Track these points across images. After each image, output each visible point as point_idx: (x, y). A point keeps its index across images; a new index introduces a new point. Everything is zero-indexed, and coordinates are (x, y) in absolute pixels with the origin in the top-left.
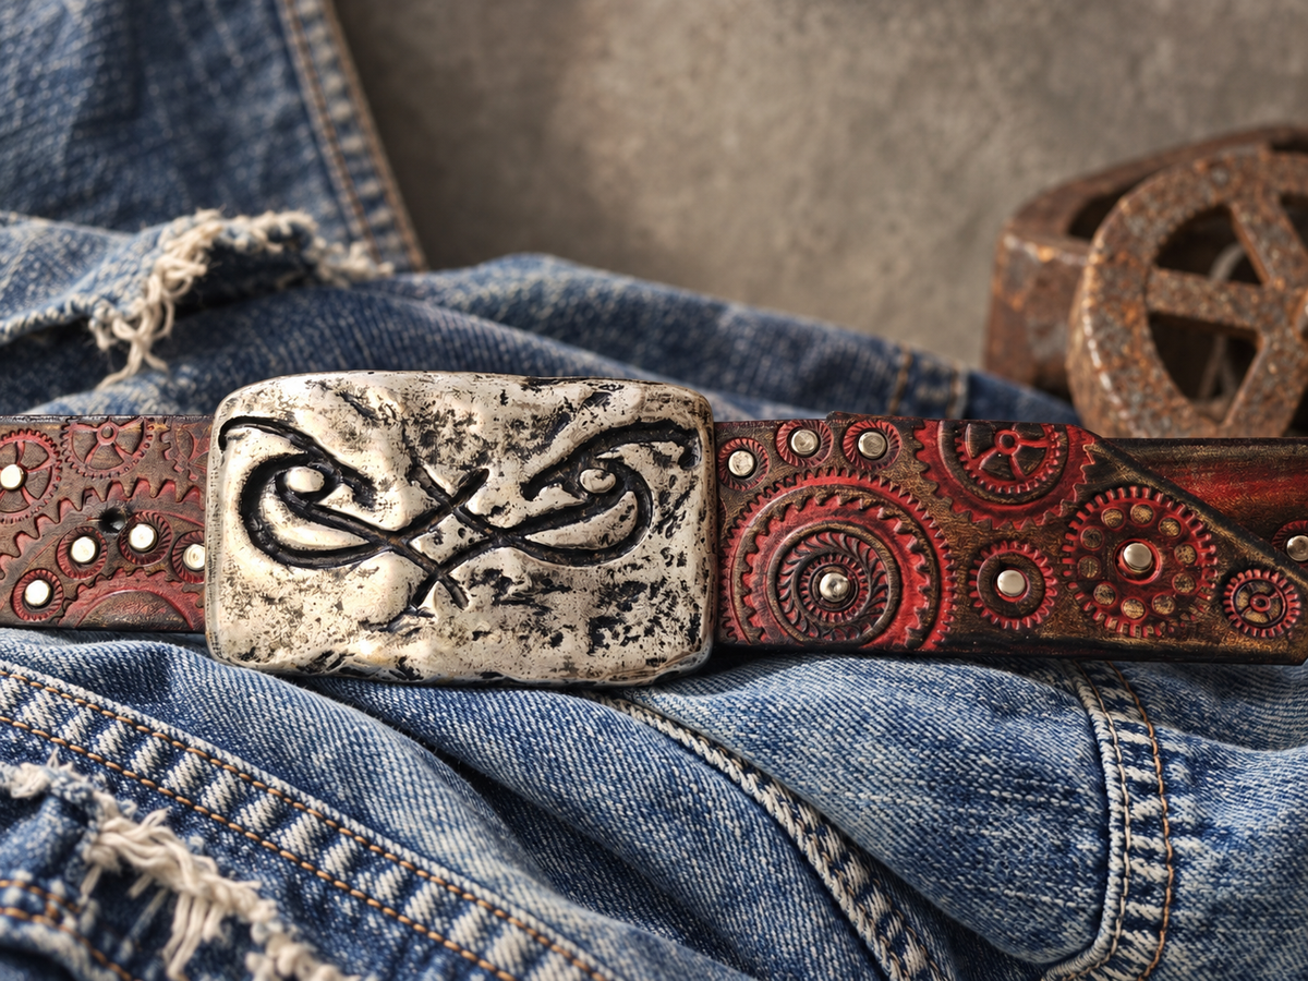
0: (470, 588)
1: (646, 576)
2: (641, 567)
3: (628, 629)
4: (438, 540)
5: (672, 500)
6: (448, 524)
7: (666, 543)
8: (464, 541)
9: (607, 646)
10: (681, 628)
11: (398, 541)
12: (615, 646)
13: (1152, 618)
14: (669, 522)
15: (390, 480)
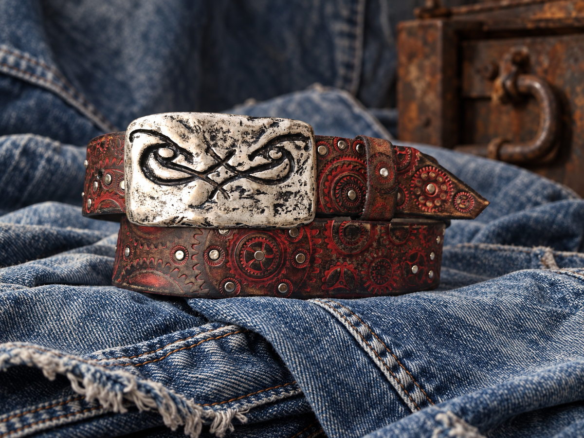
0: (231, 193)
1: (293, 189)
2: (291, 186)
3: (287, 208)
4: (218, 175)
5: (302, 162)
6: (221, 169)
7: (300, 178)
8: (227, 176)
9: (280, 214)
10: (306, 208)
11: (203, 175)
12: (283, 213)
13: (435, 207)
14: (300, 171)
15: (199, 152)
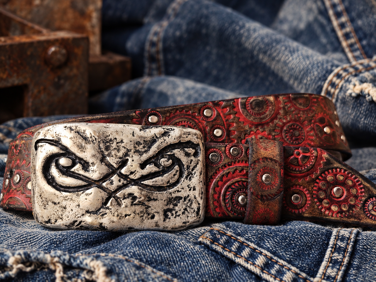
0: (123, 200)
1: (183, 194)
2: (180, 191)
3: (176, 212)
4: (112, 183)
5: (191, 168)
6: (115, 178)
7: (189, 183)
8: (121, 184)
9: (170, 218)
10: (194, 211)
11: (98, 183)
12: (172, 218)
14: (190, 176)
15: (95, 162)
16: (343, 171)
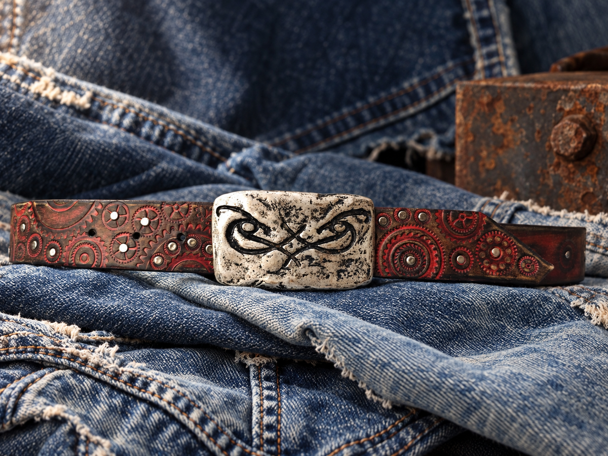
0: (301, 261)
1: (356, 257)
2: (352, 254)
3: (349, 273)
4: (291, 246)
5: (362, 233)
6: (294, 241)
7: (361, 247)
8: (299, 247)
9: (343, 278)
10: (365, 272)
11: (278, 246)
12: (345, 278)
13: (499, 270)
14: (361, 240)
15: (276, 227)
16: (500, 233)
